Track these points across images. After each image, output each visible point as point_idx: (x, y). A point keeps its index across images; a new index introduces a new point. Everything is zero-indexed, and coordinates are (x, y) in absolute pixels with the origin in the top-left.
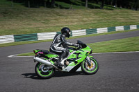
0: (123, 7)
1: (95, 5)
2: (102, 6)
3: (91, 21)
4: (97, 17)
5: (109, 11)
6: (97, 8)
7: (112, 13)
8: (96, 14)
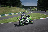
0: (14, 7)
1: (4, 6)
2: (7, 6)
3: (3, 11)
4: (5, 10)
5: (9, 8)
6: (4, 7)
7: (10, 9)
8: (4, 9)
